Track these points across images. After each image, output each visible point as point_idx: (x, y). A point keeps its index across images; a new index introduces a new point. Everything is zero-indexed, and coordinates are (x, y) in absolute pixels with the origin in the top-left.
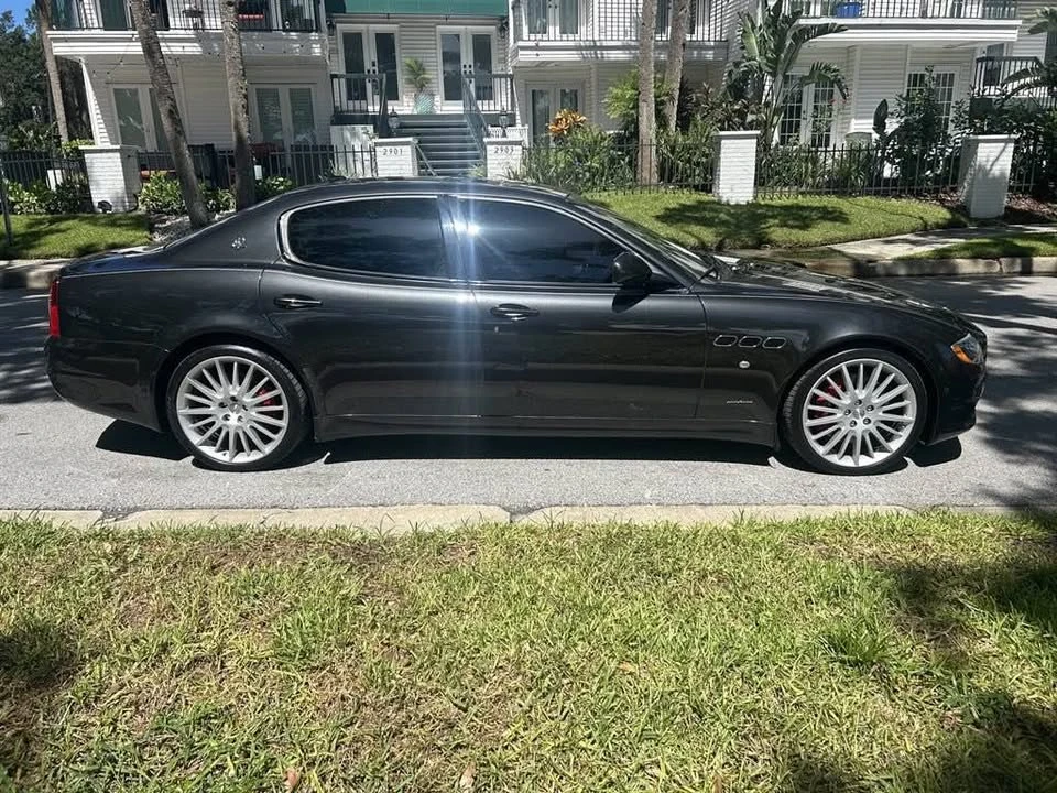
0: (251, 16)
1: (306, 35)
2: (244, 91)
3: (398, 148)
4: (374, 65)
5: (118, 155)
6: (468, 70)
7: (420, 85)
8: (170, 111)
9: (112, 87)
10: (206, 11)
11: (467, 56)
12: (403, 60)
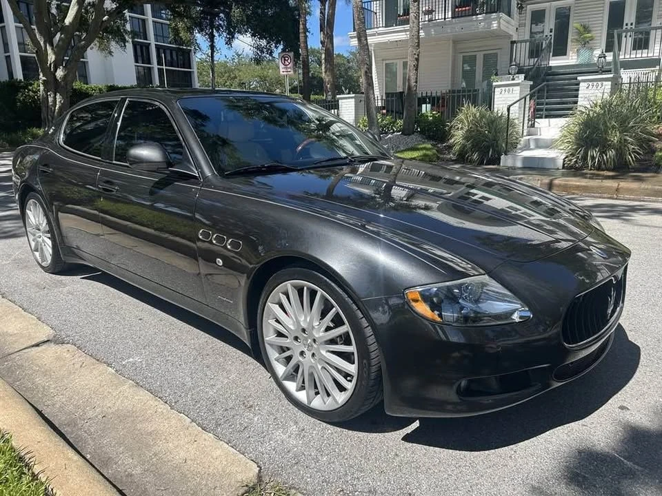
0: (464, 9)
1: (488, 15)
2: (416, 56)
3: (511, 88)
4: (551, 32)
5: (353, 100)
6: (629, 27)
7: (586, 43)
8: (366, 72)
9: (384, 62)
10: (437, 10)
11: (630, 16)
12: (574, 25)
